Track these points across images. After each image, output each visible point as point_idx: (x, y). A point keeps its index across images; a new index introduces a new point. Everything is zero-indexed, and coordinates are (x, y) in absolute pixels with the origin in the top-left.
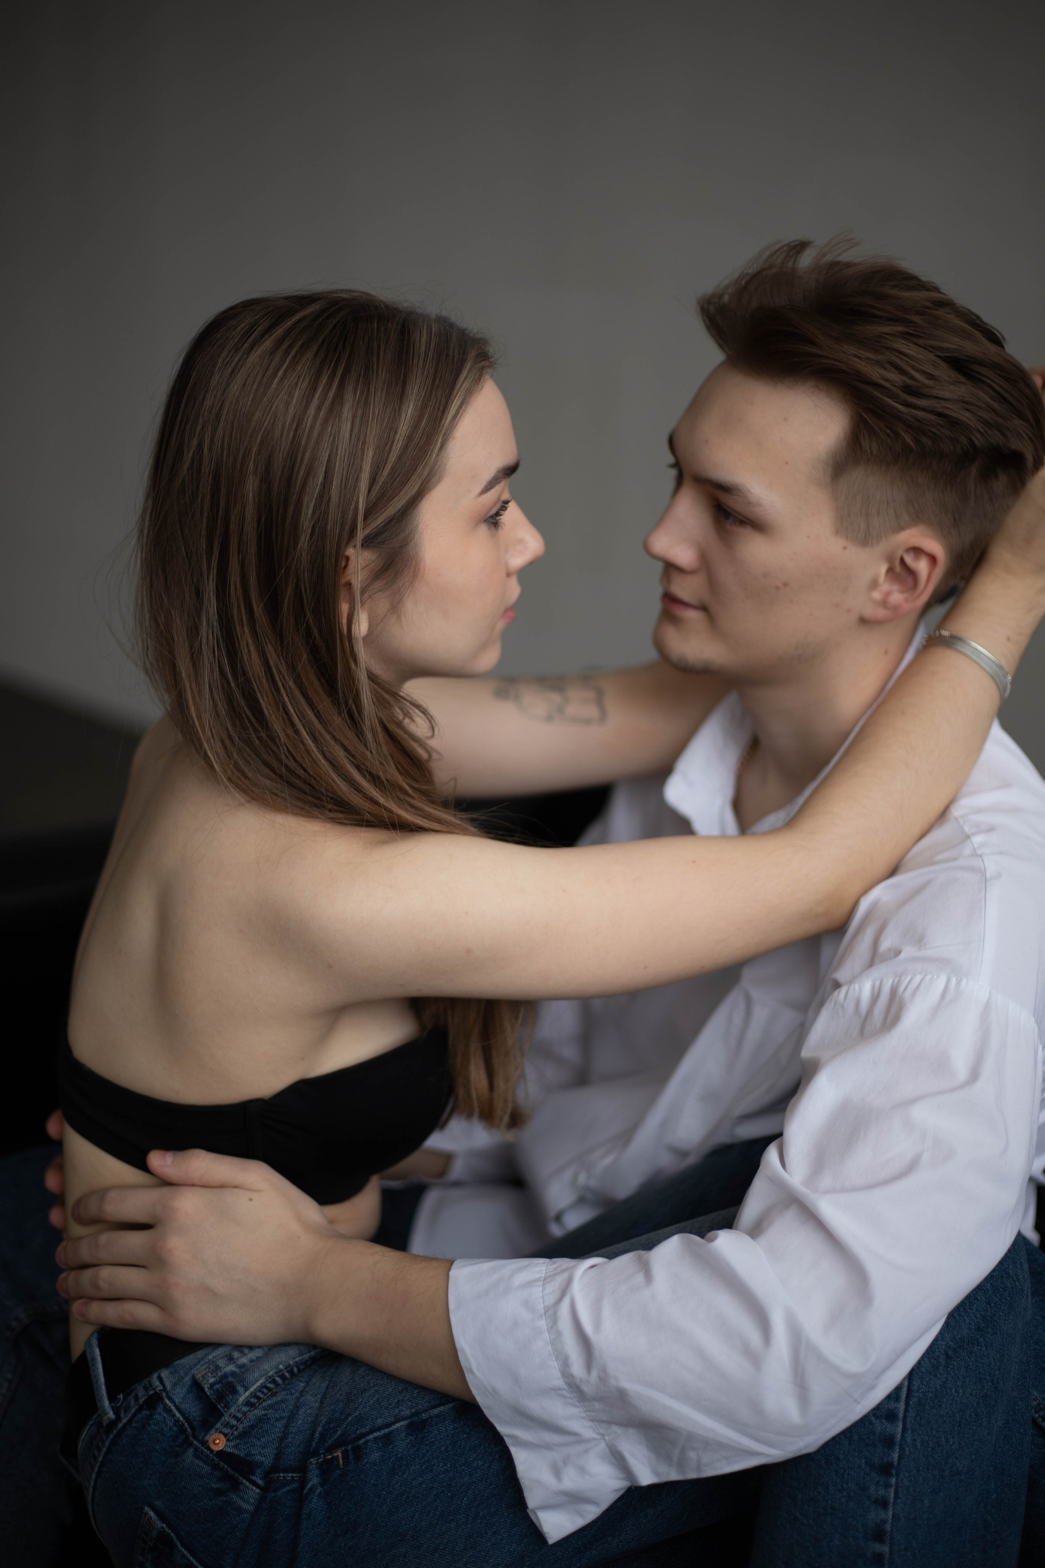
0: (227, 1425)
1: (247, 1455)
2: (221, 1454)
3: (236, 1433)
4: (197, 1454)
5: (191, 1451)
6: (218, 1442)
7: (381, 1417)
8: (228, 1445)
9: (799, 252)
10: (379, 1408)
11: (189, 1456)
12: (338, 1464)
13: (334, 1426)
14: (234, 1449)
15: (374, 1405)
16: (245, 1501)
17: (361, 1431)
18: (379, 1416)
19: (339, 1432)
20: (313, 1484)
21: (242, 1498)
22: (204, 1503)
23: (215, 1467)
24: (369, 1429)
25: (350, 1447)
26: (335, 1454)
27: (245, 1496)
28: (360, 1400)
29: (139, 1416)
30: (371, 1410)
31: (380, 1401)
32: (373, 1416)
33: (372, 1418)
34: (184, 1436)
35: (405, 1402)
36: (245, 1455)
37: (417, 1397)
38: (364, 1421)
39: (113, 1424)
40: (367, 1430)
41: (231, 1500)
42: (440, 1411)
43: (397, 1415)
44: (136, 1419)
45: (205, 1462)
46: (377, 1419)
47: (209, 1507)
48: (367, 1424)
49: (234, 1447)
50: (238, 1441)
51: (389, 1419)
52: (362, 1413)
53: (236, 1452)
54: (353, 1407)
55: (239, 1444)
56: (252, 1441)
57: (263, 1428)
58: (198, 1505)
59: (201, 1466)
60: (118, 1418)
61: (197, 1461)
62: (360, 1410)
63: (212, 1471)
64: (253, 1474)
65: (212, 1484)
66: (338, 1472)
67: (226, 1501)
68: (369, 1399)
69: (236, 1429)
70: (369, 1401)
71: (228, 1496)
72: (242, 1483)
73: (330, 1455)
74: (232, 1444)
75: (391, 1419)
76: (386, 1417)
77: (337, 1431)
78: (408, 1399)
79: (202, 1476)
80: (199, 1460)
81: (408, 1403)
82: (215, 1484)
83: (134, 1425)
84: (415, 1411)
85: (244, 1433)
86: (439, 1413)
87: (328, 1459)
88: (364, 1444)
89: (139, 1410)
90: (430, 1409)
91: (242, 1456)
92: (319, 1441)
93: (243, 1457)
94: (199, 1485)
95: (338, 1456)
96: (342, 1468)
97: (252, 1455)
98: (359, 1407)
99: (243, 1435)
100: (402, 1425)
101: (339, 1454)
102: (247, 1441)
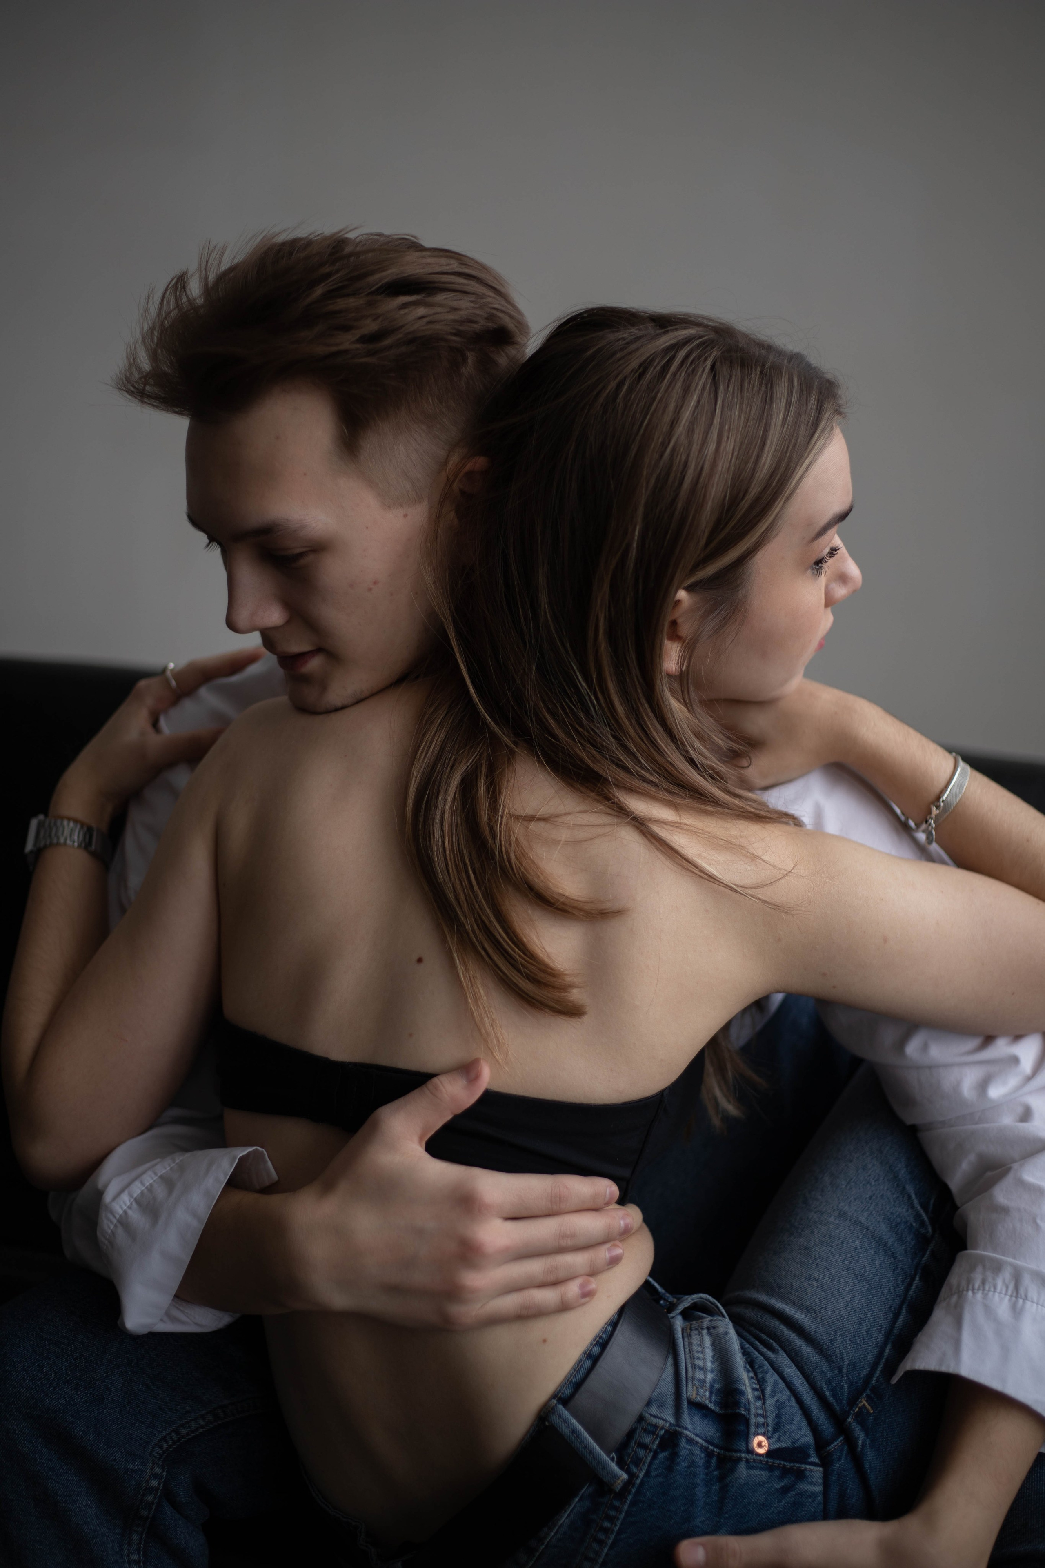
0: (758, 1426)
1: (793, 1443)
2: (769, 1453)
3: (770, 1428)
4: (749, 1465)
5: (743, 1465)
6: (760, 1444)
7: (868, 1353)
8: (772, 1442)
9: (184, 288)
10: (860, 1347)
11: (742, 1469)
12: (868, 1411)
13: (836, 1384)
14: (779, 1444)
15: (853, 1347)
16: (815, 1484)
17: (863, 1373)
18: (866, 1353)
19: (845, 1386)
20: (862, 1440)
21: (811, 1483)
22: (775, 1508)
23: (771, 1468)
24: (869, 1368)
25: (868, 1392)
26: (860, 1405)
27: (813, 1480)
28: (838, 1351)
29: (657, 1462)
30: (855, 1352)
31: (854, 1341)
32: (862, 1356)
33: (862, 1358)
34: (715, 1457)
35: (871, 1329)
36: (791, 1443)
37: (875, 1320)
38: (858, 1364)
39: (629, 1483)
40: (868, 1370)
41: (802, 1490)
42: (902, 1321)
43: (877, 1344)
44: (654, 1466)
45: (762, 1469)
46: (866, 1357)
47: (781, 1508)
48: (864, 1365)
49: (778, 1442)
50: (777, 1435)
51: (875, 1351)
52: (850, 1359)
53: (783, 1445)
54: (837, 1359)
55: (779, 1437)
56: (788, 1429)
57: (787, 1413)
58: (769, 1512)
59: (759, 1475)
60: (632, 1476)
61: (752, 1472)
62: (846, 1358)
63: (771, 1473)
64: (809, 1456)
65: (775, 1485)
66: (871, 1418)
67: (796, 1494)
68: (843, 1345)
69: (768, 1425)
70: (846, 1347)
71: (797, 1488)
72: (806, 1470)
73: (856, 1408)
74: (774, 1439)
75: (876, 1349)
76: (870, 1351)
77: (843, 1386)
78: (871, 1326)
79: (763, 1483)
80: (755, 1470)
81: (874, 1329)
82: (778, 1484)
83: (653, 1474)
84: (885, 1333)
85: (776, 1424)
86: (903, 1323)
87: (857, 1412)
88: (876, 1382)
89: (654, 1457)
90: (895, 1324)
91: (789, 1445)
92: (837, 1401)
93: (791, 1446)
94: (764, 1494)
95: (864, 1405)
96: (873, 1413)
97: (797, 1440)
98: (843, 1356)
99: (777, 1427)
100: (890, 1349)
101: (863, 1402)
102: (784, 1431)
